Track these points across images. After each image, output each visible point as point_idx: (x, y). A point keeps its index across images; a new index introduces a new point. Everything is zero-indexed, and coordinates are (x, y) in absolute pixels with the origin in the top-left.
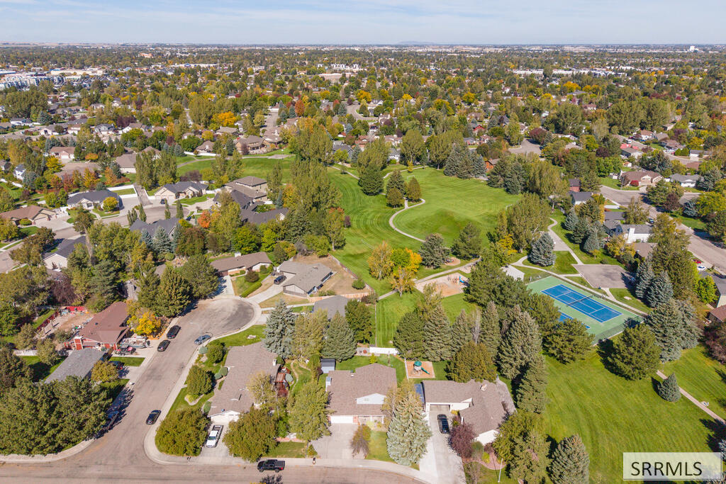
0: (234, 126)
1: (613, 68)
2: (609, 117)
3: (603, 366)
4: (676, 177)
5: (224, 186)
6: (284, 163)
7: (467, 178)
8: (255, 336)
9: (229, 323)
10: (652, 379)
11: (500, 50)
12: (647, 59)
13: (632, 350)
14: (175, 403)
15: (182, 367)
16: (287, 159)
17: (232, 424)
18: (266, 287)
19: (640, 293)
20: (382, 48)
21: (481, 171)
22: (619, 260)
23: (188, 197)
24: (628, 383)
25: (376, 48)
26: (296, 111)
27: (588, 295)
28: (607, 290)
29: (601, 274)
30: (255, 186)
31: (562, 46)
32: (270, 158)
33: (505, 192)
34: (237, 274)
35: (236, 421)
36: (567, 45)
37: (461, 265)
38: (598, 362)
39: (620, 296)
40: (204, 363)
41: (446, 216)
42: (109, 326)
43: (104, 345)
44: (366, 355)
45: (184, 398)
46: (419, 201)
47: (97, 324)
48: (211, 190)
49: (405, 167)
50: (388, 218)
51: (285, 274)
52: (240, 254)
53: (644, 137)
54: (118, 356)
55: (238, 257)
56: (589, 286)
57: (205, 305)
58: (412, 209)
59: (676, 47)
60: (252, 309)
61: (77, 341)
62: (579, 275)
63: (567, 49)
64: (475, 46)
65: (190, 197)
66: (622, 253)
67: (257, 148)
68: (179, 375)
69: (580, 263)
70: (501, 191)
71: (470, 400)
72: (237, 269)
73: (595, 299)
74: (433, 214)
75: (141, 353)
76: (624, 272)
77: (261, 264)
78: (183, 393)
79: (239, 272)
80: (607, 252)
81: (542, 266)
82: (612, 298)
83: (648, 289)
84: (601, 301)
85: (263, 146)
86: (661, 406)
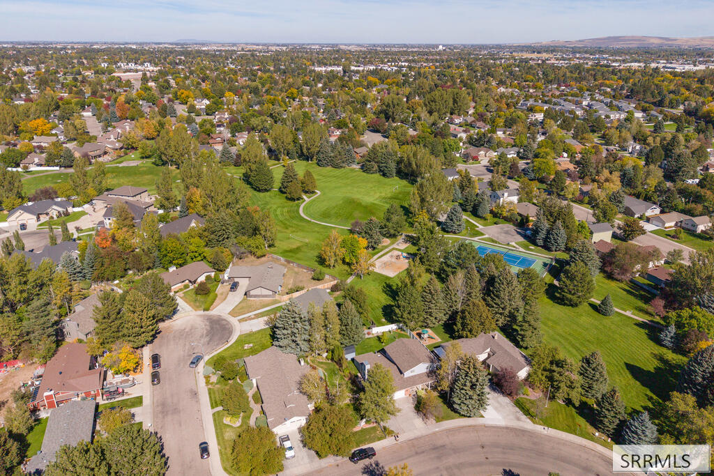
0: (53, 135)
1: (393, 64)
2: (426, 105)
3: (551, 302)
4: (501, 150)
5: (91, 200)
6: (141, 169)
7: (341, 167)
8: (251, 345)
9: (211, 340)
10: (589, 304)
11: (284, 48)
12: (413, 56)
13: (576, 283)
14: (216, 430)
15: (195, 394)
16: (142, 165)
17: (301, 430)
18: (223, 297)
19: (540, 242)
20: (161, 46)
21: (351, 160)
22: (507, 219)
23: (52, 218)
24: (575, 309)
25: (154, 46)
26: (118, 114)
27: (505, 250)
28: (513, 244)
29: (501, 233)
30: (135, 196)
31: (337, 45)
32: (120, 165)
33: (382, 177)
34: (181, 290)
35: (303, 425)
36: (341, 44)
37: (393, 243)
38: (546, 299)
39: (527, 248)
40: (217, 383)
41: (354, 202)
42: (77, 372)
43: (83, 395)
44: (371, 336)
45: (223, 422)
46: (313, 192)
47: (61, 373)
48: (79, 206)
49: (277, 162)
50: (298, 211)
51: (236, 280)
52: (175, 268)
53: (457, 121)
54: (106, 402)
55: (174, 271)
56: (499, 244)
57: (169, 327)
58: (314, 200)
59: (428, 46)
60: (225, 320)
61: (48, 397)
62: (486, 236)
63: (343, 47)
64: (258, 45)
65: (55, 217)
66: (509, 214)
67: (100, 156)
68: (198, 402)
69: (481, 227)
70: (377, 176)
71: (488, 350)
72: (180, 284)
73: (510, 252)
74: (341, 202)
75: (133, 393)
76: (515, 228)
77: (206, 274)
78: (217, 418)
79: (182, 287)
80: (495, 215)
81: (455, 233)
82: (521, 249)
83: (547, 237)
84: (518, 254)
85: (105, 153)
86: (606, 321)
